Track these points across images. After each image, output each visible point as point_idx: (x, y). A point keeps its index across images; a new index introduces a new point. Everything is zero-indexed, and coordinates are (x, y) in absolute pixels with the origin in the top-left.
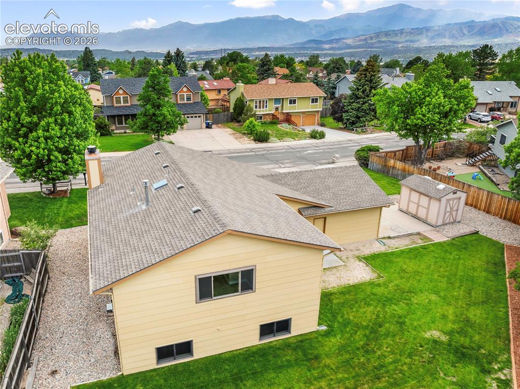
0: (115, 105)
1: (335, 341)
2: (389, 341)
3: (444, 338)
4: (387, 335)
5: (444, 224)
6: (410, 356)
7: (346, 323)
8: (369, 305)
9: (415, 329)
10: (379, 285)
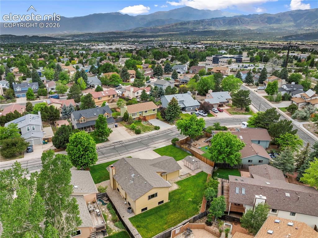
0: (80, 123)
1: (172, 203)
2: (182, 202)
3: (191, 200)
4: (181, 201)
5: (195, 170)
6: (185, 204)
7: (173, 199)
8: (177, 195)
9: (186, 199)
10: (179, 190)
